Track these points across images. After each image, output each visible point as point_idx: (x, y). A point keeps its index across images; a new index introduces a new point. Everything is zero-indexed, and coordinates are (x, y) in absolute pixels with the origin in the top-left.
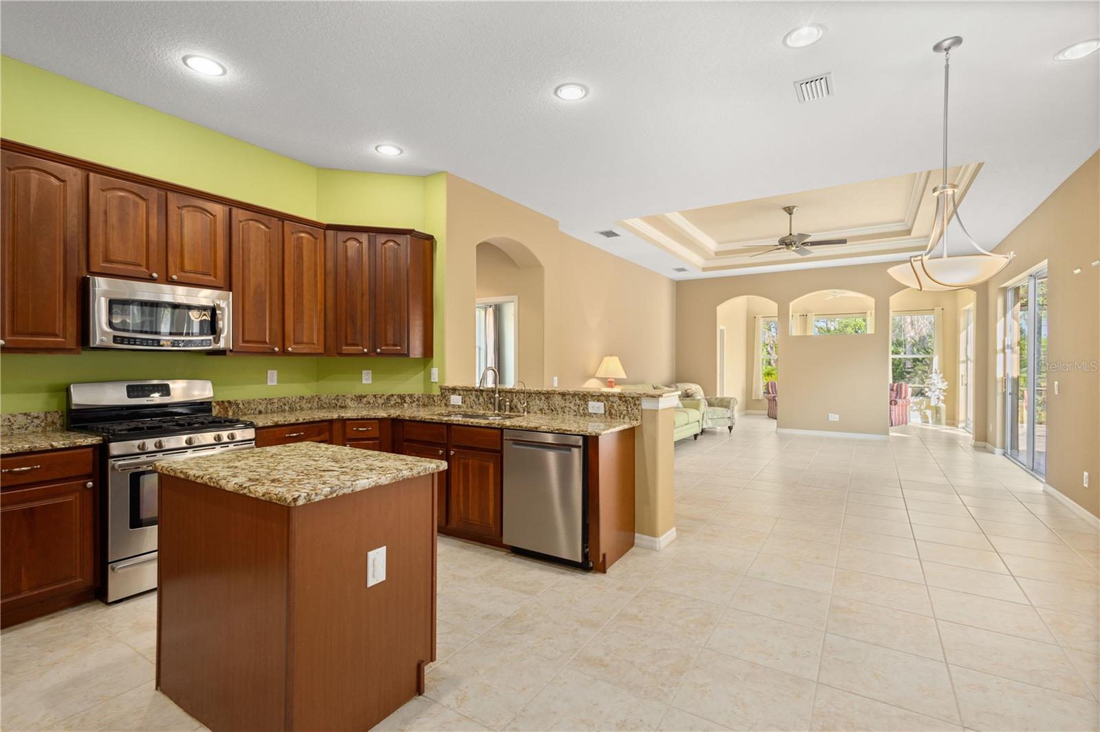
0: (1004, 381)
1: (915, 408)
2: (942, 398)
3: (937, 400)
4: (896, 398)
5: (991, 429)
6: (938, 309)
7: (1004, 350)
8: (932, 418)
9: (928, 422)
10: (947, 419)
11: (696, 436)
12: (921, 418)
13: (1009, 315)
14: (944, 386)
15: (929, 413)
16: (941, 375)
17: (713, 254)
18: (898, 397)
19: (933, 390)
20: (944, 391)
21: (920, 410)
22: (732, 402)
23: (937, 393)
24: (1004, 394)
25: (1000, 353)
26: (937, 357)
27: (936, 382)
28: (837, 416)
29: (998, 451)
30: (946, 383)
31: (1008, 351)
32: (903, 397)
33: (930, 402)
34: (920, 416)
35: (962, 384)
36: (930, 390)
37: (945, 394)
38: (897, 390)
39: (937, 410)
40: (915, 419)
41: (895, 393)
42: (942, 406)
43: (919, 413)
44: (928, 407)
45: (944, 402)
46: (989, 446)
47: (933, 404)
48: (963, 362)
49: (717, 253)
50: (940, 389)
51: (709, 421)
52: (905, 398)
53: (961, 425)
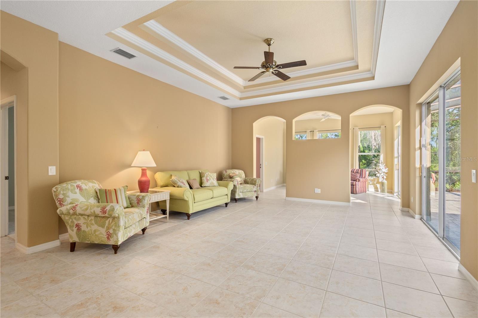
0: (421, 169)
1: (371, 183)
2: (385, 177)
3: (382, 178)
4: (360, 177)
5: (412, 200)
6: (383, 127)
7: (420, 148)
8: (380, 189)
9: (378, 191)
10: (388, 189)
11: (226, 204)
12: (374, 189)
13: (423, 123)
14: (385, 170)
15: (378, 186)
16: (384, 165)
17: (243, 88)
18: (361, 177)
19: (380, 173)
20: (386, 173)
21: (373, 184)
22: (257, 182)
23: (382, 175)
24: (421, 177)
25: (418, 150)
26: (382, 154)
27: (381, 168)
28: (320, 190)
29: (417, 216)
30: (387, 169)
31: (423, 149)
32: (363, 176)
33: (379, 179)
34: (374, 188)
35: (396, 169)
36: (379, 173)
37: (387, 175)
38: (360, 173)
39: (382, 184)
40: (371, 189)
41: (359, 174)
42: (385, 182)
43: (373, 186)
44: (378, 182)
45: (386, 179)
46: (411, 211)
47: (380, 181)
48: (397, 157)
49: (245, 87)
50: (384, 172)
51: (241, 194)
52: (365, 177)
53: (395, 194)
